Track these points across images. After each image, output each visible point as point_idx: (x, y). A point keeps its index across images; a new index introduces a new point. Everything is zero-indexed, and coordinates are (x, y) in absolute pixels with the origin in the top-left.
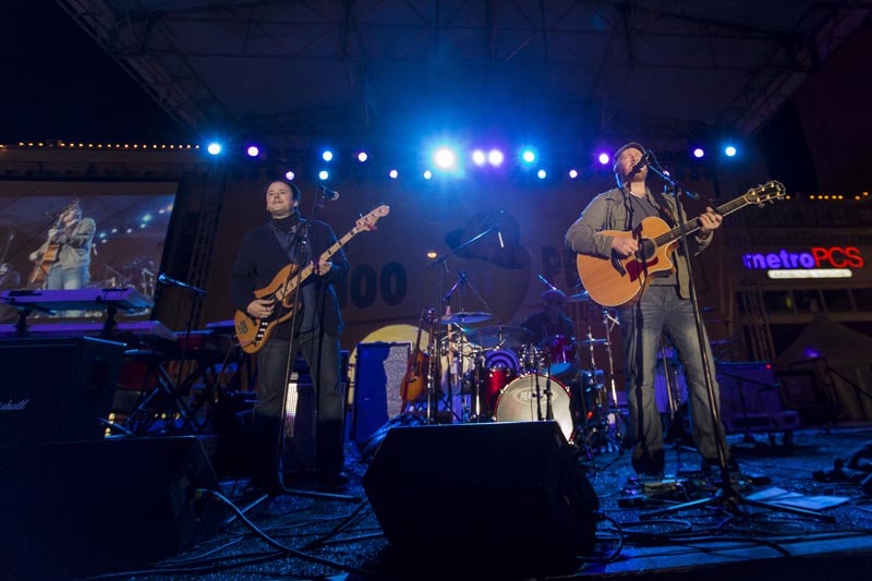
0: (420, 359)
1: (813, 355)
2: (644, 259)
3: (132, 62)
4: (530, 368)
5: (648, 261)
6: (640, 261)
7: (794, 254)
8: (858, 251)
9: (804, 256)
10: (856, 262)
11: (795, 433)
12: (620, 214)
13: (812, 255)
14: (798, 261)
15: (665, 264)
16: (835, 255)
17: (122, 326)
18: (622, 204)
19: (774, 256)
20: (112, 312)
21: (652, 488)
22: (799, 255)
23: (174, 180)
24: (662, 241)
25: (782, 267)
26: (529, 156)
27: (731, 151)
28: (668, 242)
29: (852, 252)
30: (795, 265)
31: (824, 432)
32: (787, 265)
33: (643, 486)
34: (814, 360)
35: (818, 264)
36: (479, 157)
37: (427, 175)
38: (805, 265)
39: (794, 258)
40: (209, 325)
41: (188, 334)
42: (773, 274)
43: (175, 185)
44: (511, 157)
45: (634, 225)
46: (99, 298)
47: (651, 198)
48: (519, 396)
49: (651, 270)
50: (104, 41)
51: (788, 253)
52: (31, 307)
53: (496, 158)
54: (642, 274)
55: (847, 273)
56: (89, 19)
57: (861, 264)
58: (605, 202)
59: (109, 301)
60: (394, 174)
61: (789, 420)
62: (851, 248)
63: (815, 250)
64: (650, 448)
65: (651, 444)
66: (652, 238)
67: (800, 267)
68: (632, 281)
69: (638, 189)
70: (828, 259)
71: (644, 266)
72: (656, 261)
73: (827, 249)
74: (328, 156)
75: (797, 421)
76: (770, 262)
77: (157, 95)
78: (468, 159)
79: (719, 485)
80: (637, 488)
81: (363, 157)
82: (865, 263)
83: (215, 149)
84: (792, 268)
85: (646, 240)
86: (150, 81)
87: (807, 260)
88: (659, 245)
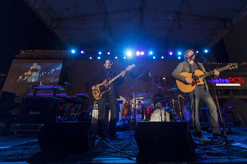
0: (127, 105)
1: (230, 107)
2: (196, 81)
3: (55, 30)
4: (158, 108)
5: (197, 81)
6: (195, 81)
7: (223, 79)
8: (242, 79)
9: (226, 80)
10: (242, 82)
11: (232, 128)
12: (188, 69)
13: (229, 80)
14: (224, 81)
15: (202, 83)
16: (236, 80)
17: (57, 95)
18: (188, 66)
19: (217, 80)
20: (55, 91)
21: (202, 141)
22: (225, 80)
23: (62, 59)
24: (201, 76)
25: (220, 83)
26: (151, 53)
27: (206, 51)
28: (203, 77)
29: (241, 79)
30: (223, 82)
31: (238, 129)
32: (222, 82)
33: (200, 140)
34: (231, 109)
35: (230, 82)
36: (138, 53)
37: (125, 58)
38: (226, 82)
39: (223, 80)
40: (76, 95)
41: (72, 97)
42: (217, 85)
43: (62, 61)
44: (146, 53)
45: (192, 72)
46: (52, 88)
47: (195, 65)
48: (156, 115)
49: (198, 84)
50: (49, 26)
51: (222, 79)
52: (37, 89)
53: (142, 53)
54: (195, 84)
55: (239, 85)
56: (46, 20)
57: (243, 82)
58: (183, 66)
59: (55, 89)
60: (116, 58)
61: (230, 125)
62: (240, 78)
63: (229, 78)
64: (198, 130)
65: (198, 129)
66: (198, 76)
67: (225, 83)
68: (192, 86)
69: (192, 62)
70: (233, 81)
71: (196, 83)
72: (199, 82)
73: (233, 78)
74: (100, 53)
75: (233, 125)
76: (216, 81)
77: (60, 38)
78: (135, 54)
79: (224, 141)
80: (198, 141)
81: (109, 53)
82: (245, 82)
83: (73, 51)
84: (223, 83)
85: (196, 76)
86: (59, 35)
87: (227, 81)
88: (200, 78)
